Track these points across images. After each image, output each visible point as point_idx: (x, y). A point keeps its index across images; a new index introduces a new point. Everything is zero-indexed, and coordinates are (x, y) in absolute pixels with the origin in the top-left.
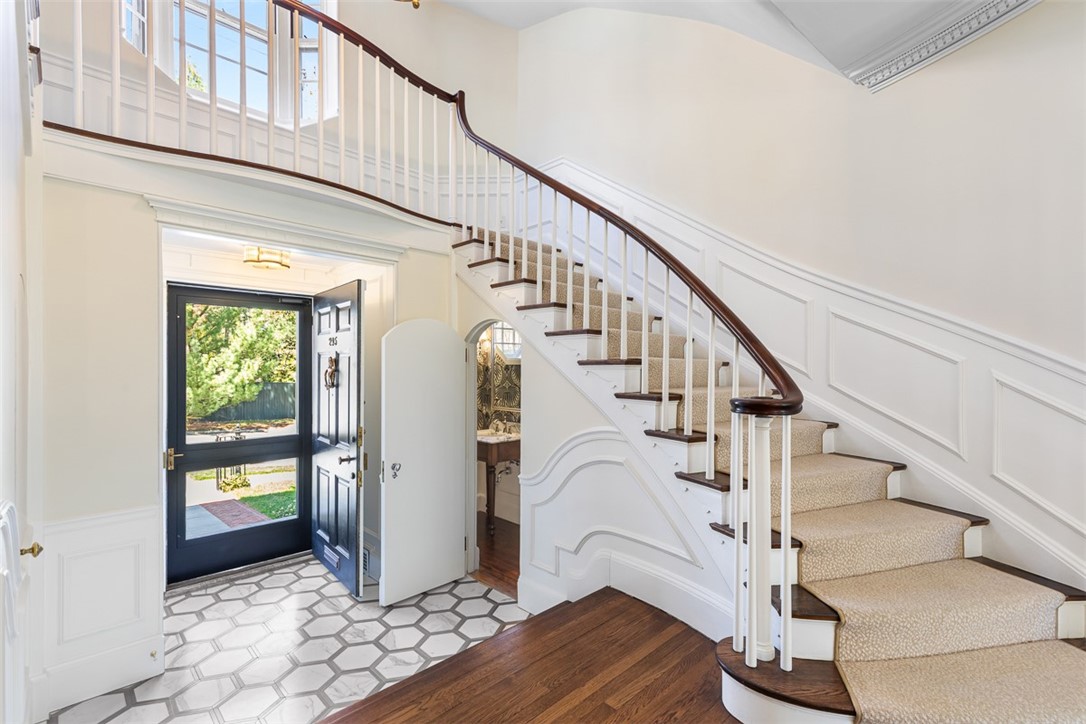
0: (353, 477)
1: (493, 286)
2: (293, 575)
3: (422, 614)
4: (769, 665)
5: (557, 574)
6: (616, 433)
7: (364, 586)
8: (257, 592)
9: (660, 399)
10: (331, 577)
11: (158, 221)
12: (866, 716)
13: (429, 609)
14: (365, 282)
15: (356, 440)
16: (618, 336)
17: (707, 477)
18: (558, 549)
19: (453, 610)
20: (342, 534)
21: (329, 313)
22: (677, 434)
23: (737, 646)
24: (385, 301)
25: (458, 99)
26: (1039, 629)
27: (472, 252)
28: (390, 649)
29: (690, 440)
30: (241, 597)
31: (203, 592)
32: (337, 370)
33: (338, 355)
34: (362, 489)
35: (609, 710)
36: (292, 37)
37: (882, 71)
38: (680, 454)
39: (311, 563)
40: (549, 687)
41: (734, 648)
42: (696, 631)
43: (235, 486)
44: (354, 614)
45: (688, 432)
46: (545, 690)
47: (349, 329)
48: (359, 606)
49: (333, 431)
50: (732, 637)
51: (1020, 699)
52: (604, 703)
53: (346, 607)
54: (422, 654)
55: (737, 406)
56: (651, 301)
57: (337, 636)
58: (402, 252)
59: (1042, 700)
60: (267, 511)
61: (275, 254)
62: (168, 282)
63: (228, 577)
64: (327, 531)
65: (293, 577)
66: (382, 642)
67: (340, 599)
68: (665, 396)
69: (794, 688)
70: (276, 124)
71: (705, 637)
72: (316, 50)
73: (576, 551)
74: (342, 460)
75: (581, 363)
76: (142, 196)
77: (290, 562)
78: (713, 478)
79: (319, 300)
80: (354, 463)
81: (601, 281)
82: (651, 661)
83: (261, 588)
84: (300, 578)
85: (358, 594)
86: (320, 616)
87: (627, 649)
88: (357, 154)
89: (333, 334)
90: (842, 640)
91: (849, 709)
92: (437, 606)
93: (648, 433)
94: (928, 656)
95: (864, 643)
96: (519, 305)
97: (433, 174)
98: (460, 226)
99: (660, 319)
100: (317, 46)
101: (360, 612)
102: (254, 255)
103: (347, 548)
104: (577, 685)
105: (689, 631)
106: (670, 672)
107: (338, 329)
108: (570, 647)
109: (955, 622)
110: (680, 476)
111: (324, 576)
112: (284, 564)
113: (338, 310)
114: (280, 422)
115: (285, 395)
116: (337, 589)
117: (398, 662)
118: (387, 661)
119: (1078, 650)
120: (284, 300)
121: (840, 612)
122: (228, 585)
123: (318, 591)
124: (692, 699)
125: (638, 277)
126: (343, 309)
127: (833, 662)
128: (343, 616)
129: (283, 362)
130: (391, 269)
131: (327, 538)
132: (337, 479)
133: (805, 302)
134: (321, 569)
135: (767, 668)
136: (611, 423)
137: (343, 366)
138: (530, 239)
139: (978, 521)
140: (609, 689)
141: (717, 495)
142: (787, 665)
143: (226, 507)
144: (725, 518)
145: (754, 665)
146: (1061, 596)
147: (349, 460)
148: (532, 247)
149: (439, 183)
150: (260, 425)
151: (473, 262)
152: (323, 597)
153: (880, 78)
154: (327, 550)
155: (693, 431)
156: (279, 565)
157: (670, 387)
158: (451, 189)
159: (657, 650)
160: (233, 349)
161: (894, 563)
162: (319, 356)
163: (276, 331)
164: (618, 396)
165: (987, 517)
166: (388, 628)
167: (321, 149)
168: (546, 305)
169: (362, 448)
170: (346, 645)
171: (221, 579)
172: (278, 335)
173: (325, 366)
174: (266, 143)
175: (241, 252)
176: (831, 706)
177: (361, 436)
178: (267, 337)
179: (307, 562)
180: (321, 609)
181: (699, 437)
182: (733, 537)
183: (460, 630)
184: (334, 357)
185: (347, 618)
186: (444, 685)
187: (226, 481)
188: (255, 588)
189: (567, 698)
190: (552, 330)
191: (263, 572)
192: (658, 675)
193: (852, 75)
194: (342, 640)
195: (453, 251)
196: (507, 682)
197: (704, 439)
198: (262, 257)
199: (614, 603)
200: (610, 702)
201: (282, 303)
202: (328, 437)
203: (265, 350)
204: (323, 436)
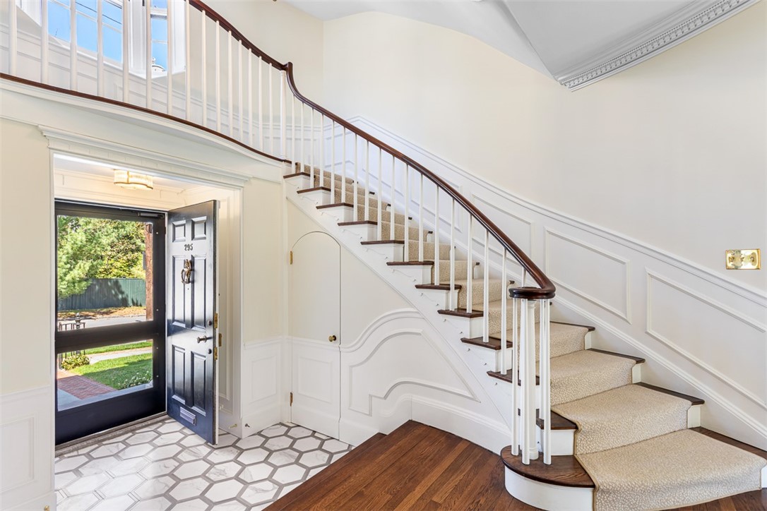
0: (210, 352)
1: (318, 208)
2: (153, 433)
3: (268, 453)
4: (536, 462)
5: (370, 415)
6: (416, 312)
7: (219, 435)
8: (125, 449)
9: (449, 289)
10: (187, 431)
11: (50, 148)
12: (601, 487)
13: (273, 449)
14: (219, 202)
15: (213, 323)
16: (417, 245)
17: (484, 341)
18: (371, 396)
19: (291, 447)
20: (198, 397)
21: (184, 225)
22: (460, 312)
23: (515, 451)
24: (232, 216)
25: (287, 68)
26: (678, 425)
27: (300, 182)
28: (249, 482)
29: (471, 316)
30: (112, 454)
31: (75, 453)
32: (192, 270)
33: (193, 257)
34: (217, 361)
35: (436, 505)
36: (143, 5)
37: (578, 78)
38: (464, 326)
39: (166, 421)
40: (391, 494)
41: (512, 453)
42: (477, 445)
43: (76, 365)
44: (212, 458)
45: (469, 311)
46: (389, 497)
47: (205, 238)
48: (215, 451)
49: (188, 316)
50: (511, 446)
51: (680, 466)
52: (431, 500)
53: (205, 453)
54: (275, 482)
55: (515, 293)
56: (425, 220)
57: (204, 476)
58: (246, 180)
59: (691, 465)
60: (114, 384)
61: (142, 178)
62: (55, 199)
63: (96, 439)
64: (182, 395)
65: (153, 434)
66: (241, 476)
67: (198, 447)
68: (452, 287)
69: (556, 475)
70: (130, 72)
71: (483, 448)
72: (166, 17)
73: (385, 397)
74: (200, 340)
75: (389, 264)
76: (37, 127)
77: (149, 422)
78: (488, 341)
79: (173, 215)
80: (210, 342)
81: (389, 205)
82: (453, 469)
83: (128, 445)
84: (160, 434)
85: (214, 443)
86: (185, 463)
87: (435, 462)
88: (215, 107)
89: (189, 241)
90: (578, 441)
91: (591, 484)
92: (278, 446)
93: (440, 312)
94: (624, 446)
95: (590, 442)
96: (339, 222)
97: (258, 120)
98: (290, 162)
99: (431, 232)
100: (166, 15)
101: (217, 456)
102: (124, 178)
103: (204, 408)
104: (409, 491)
105: (472, 446)
106: (468, 474)
107: (193, 237)
108: (397, 464)
109: (639, 423)
110: (464, 341)
111: (180, 431)
112: (144, 424)
113: (193, 223)
114: (105, 310)
115: (110, 289)
116: (194, 440)
117: (257, 491)
118: (248, 491)
119: (699, 434)
120: (142, 214)
121: (577, 423)
122: (97, 446)
123: (178, 443)
124: (487, 491)
125: (416, 203)
126: (198, 222)
127: (573, 455)
128: (204, 460)
129: (105, 262)
130: (238, 193)
131: (183, 402)
132: (192, 354)
133: (529, 224)
134: (177, 426)
135: (536, 464)
136: (412, 306)
137: (199, 266)
138: (336, 173)
139: (640, 361)
140: (432, 491)
141: (492, 353)
142: (547, 460)
143: (72, 382)
144: (497, 368)
145: (528, 463)
146: (690, 403)
147: (206, 339)
148: (338, 178)
149: (263, 128)
150: (88, 313)
151: (301, 189)
152: (184, 448)
153: (577, 83)
154: (183, 410)
155: (473, 311)
156: (140, 425)
157: (455, 280)
158: (282, 134)
159: (456, 460)
160: (65, 251)
161: (597, 390)
162: (174, 259)
163: (104, 237)
164: (418, 287)
165: (643, 358)
166: (244, 466)
167: (170, 96)
168: (361, 222)
169: (217, 330)
170: (212, 483)
171: (90, 441)
172: (105, 241)
173: (180, 266)
174: (145, 95)
175: (112, 176)
176: (580, 484)
177: (216, 321)
178: (94, 241)
179: (163, 421)
180: (184, 456)
181: (478, 314)
182: (511, 382)
183: (300, 462)
184: (190, 259)
185: (208, 462)
186: (315, 502)
187: (67, 360)
188: (122, 446)
189: (405, 500)
190: (366, 240)
191: (127, 433)
192: (461, 477)
193: (560, 79)
194: (208, 479)
195: (284, 180)
196: (360, 494)
197: (482, 315)
198: (130, 180)
199: (418, 431)
200: (435, 499)
201: (140, 216)
202: (184, 321)
203: (92, 252)
204: (178, 321)
